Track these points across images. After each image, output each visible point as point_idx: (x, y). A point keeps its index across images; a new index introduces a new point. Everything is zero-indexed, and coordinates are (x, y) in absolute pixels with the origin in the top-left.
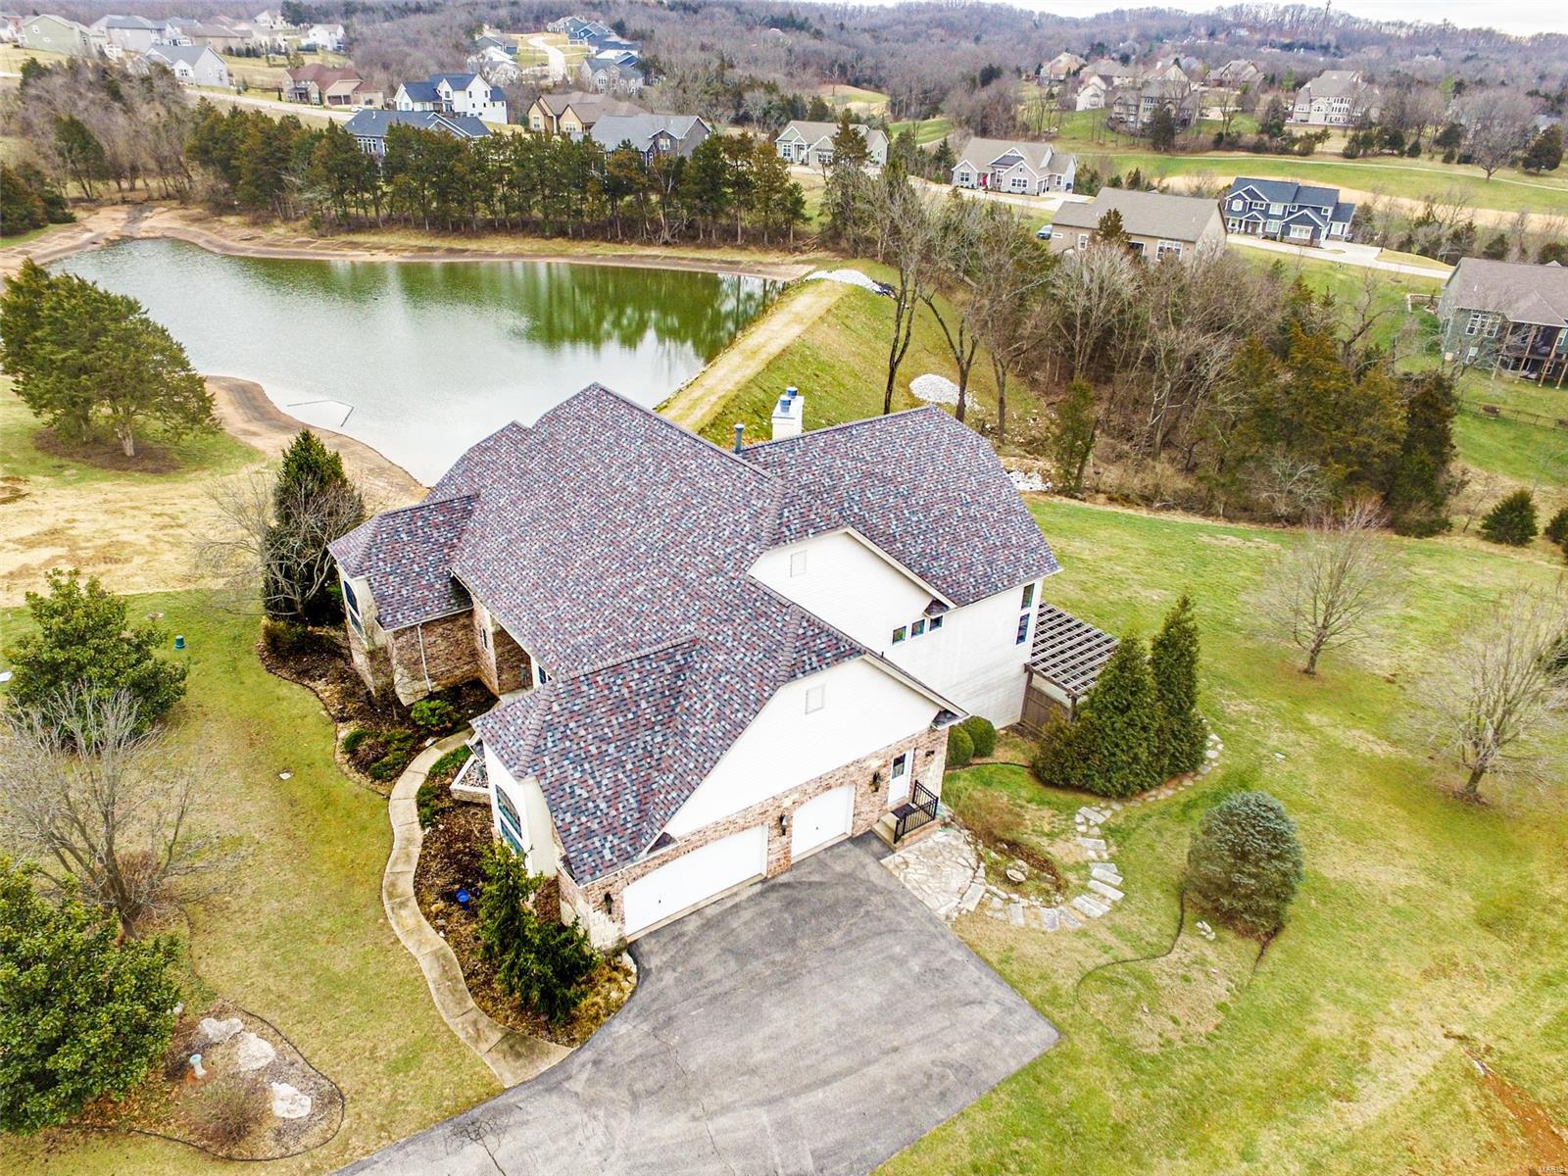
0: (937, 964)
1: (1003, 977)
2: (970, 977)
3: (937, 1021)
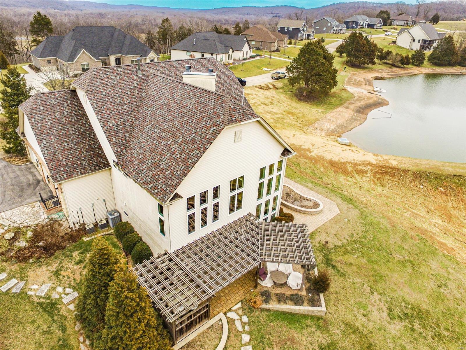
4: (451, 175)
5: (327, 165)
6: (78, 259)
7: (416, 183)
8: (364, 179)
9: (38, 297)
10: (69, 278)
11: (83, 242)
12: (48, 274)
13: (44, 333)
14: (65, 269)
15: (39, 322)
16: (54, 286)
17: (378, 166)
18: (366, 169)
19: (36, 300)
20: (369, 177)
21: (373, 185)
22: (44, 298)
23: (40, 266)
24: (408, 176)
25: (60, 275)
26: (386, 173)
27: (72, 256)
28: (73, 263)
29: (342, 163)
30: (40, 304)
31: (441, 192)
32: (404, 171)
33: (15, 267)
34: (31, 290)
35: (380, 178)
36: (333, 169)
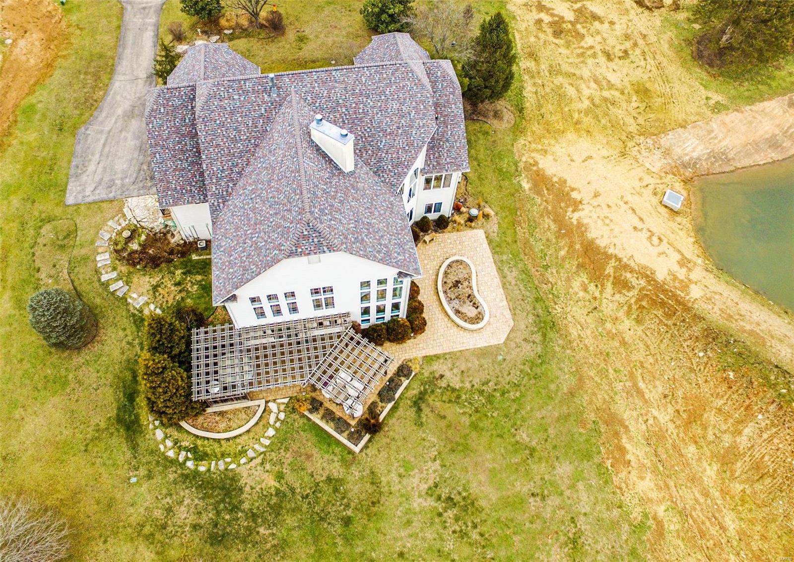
0: (113, 187)
1: (95, 202)
2: (102, 194)
3: (97, 178)
4: (771, 363)
5: (578, 246)
6: (178, 279)
7: (697, 344)
8: (617, 296)
9: (134, 307)
10: (163, 298)
11: (191, 261)
12: (148, 287)
13: (128, 343)
14: (163, 286)
15: (128, 332)
16: (149, 301)
17: (660, 287)
18: (634, 282)
19: (131, 309)
20: (628, 298)
21: (621, 314)
22: (138, 310)
23: (144, 275)
24: (694, 328)
25: (157, 291)
26: (663, 304)
27: (174, 274)
28: (173, 282)
29: (605, 253)
30: (134, 315)
31: (725, 379)
32: (695, 315)
33: (124, 269)
34: (131, 297)
35: (644, 307)
36: (580, 260)
